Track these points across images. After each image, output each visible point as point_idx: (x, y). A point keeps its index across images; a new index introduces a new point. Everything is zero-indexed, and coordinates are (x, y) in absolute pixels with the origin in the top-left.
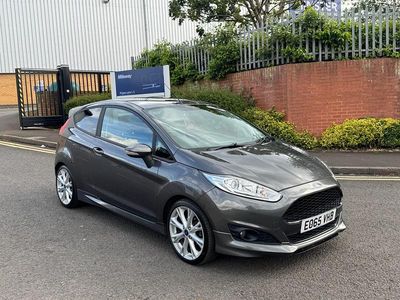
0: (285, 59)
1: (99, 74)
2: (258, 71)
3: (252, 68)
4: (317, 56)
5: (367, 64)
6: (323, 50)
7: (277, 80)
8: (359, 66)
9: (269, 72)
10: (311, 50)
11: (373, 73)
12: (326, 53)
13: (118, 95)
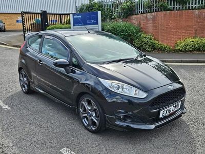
0: (158, 9)
1: (60, 15)
2: (145, 15)
3: (142, 13)
4: (174, 8)
5: (197, 12)
6: (177, 5)
7: (154, 19)
8: (193, 13)
9: (150, 16)
10: (171, 5)
11: (199, 16)
12: (178, 6)
13: (74, 26)
